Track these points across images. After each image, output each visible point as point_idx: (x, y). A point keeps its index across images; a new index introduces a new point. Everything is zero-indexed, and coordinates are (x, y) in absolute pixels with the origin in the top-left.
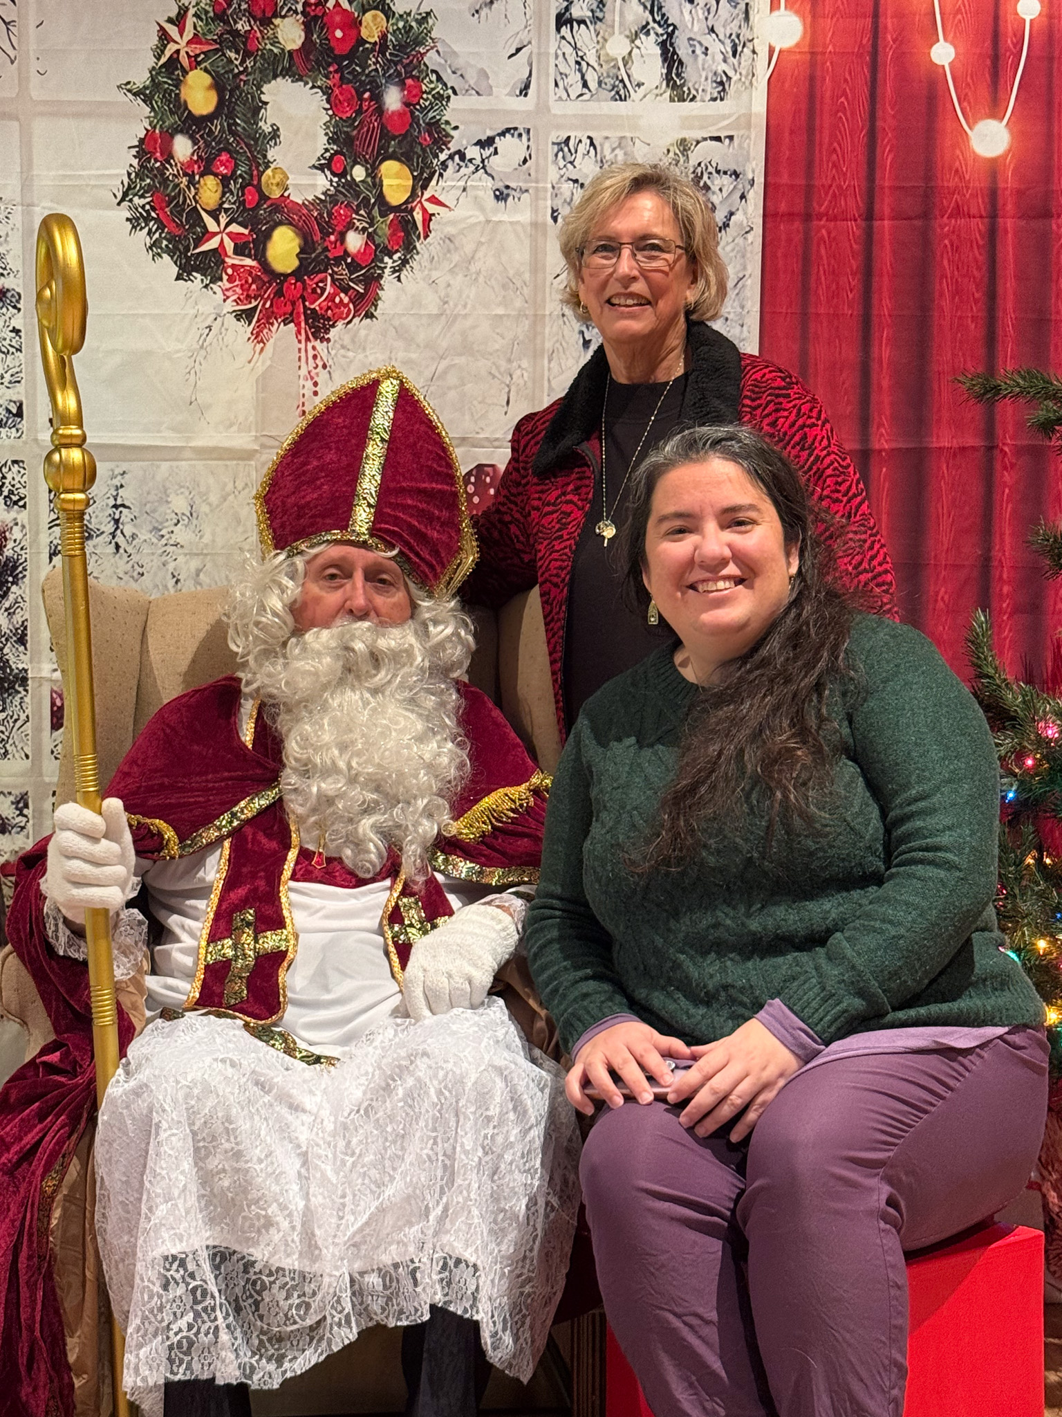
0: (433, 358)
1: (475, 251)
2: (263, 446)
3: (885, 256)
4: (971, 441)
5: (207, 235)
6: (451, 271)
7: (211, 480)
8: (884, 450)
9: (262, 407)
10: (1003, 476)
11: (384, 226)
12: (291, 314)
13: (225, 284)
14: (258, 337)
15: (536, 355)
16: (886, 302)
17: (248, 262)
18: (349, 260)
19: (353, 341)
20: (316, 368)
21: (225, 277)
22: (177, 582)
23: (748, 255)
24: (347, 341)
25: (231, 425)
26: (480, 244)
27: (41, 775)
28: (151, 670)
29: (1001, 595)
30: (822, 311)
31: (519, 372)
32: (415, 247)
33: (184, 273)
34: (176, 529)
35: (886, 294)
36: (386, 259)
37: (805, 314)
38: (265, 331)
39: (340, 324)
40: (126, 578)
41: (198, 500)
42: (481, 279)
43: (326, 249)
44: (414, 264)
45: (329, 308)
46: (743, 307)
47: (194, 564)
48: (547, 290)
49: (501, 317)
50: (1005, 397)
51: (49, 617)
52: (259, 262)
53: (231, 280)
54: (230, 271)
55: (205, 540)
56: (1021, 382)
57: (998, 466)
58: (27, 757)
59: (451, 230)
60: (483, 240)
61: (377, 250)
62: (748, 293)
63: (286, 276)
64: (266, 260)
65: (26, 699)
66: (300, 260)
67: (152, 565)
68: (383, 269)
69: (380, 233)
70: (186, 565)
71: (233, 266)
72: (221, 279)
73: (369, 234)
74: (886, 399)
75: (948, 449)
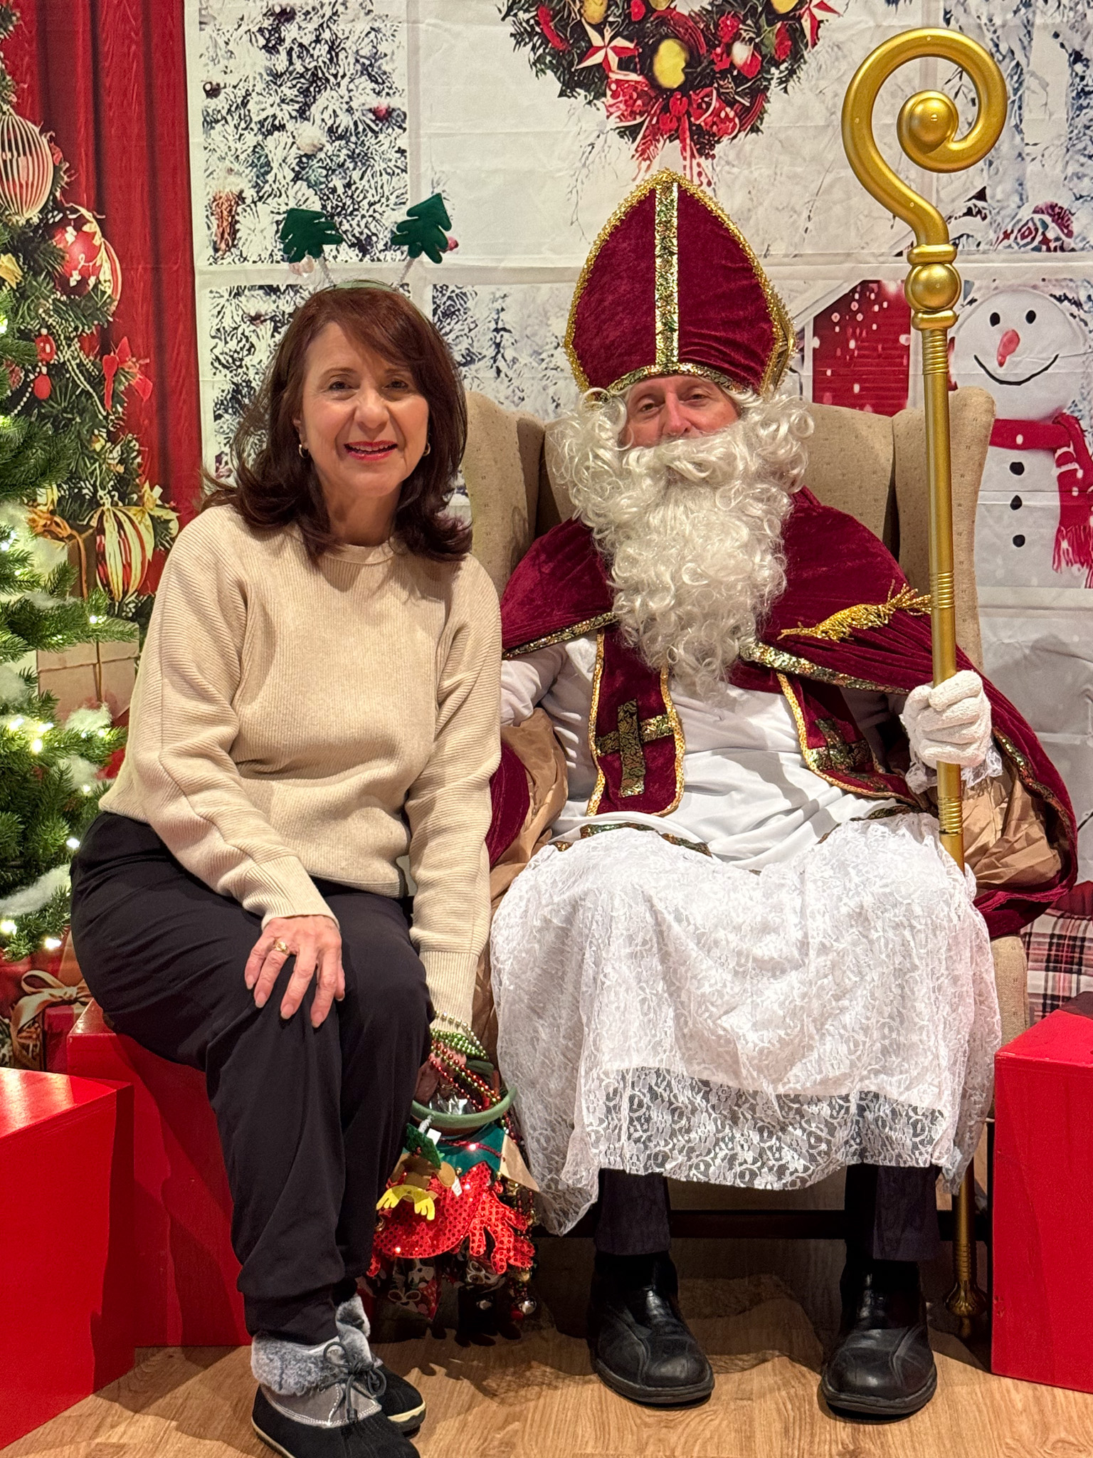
0: (819, 173)
5: (591, 49)
6: (839, 78)
11: (771, 34)
12: (677, 131)
13: (609, 100)
14: (644, 153)
17: (633, 77)
18: (735, 73)
19: (738, 156)
21: (609, 93)
22: (558, 406)
24: (732, 156)
32: (802, 56)
33: (568, 89)
34: (556, 353)
36: (773, 70)
38: (651, 148)
39: (725, 140)
40: (507, 403)
43: (712, 62)
44: (801, 74)
45: (714, 123)
52: (646, 77)
53: (615, 95)
54: (614, 87)
59: (840, 37)
61: (764, 61)
63: (672, 91)
64: (653, 75)
66: (686, 74)
67: (531, 387)
68: (769, 80)
69: (766, 42)
70: (566, 389)
71: (618, 82)
72: (604, 95)
73: (756, 45)
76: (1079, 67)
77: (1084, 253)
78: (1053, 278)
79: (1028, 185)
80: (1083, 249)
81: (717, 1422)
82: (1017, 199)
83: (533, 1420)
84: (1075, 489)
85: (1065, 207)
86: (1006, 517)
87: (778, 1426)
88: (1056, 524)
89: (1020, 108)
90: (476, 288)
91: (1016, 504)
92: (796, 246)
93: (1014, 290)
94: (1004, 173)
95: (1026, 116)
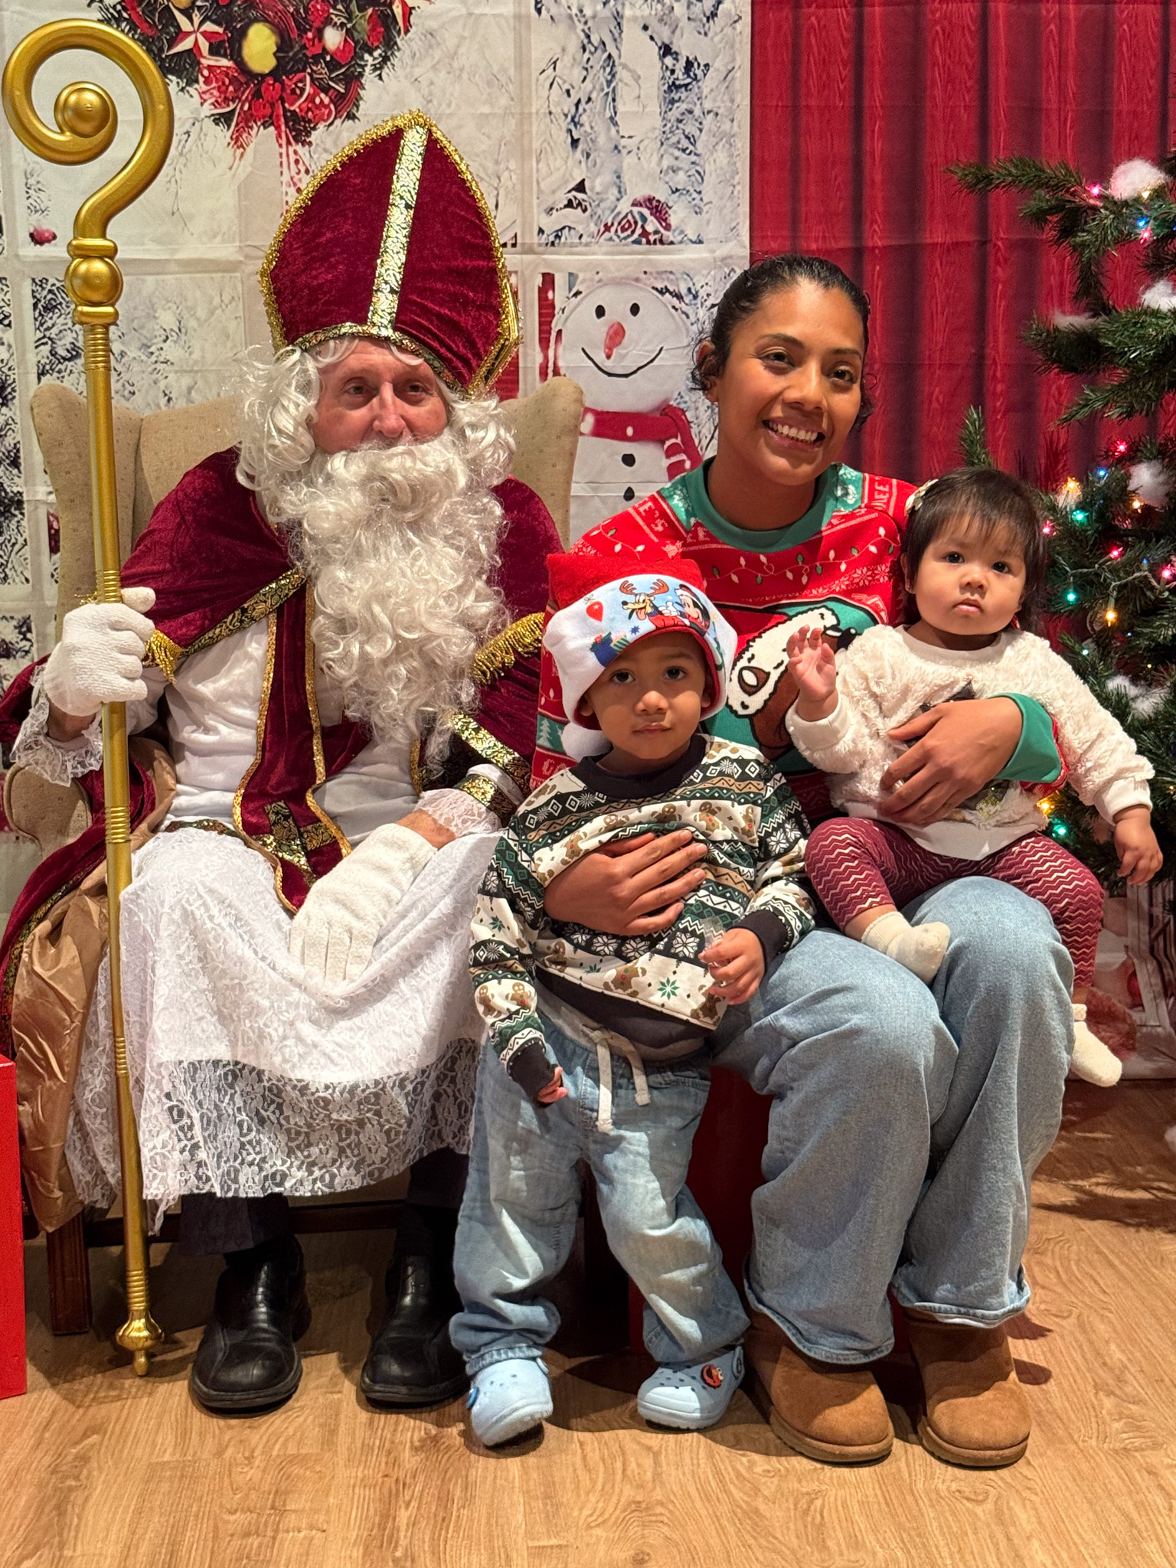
1: (458, 46)
2: (247, 257)
3: (876, 44)
4: (964, 236)
6: (434, 67)
7: (198, 293)
8: (877, 247)
9: (244, 214)
10: (995, 271)
11: (363, 21)
12: (271, 117)
13: (202, 86)
14: (237, 141)
15: (524, 155)
16: (878, 92)
17: (224, 62)
18: (328, 58)
20: (299, 172)
21: (201, 79)
22: (169, 400)
23: (737, 45)
24: (329, 145)
25: (215, 236)
26: (463, 38)
27: (42, 599)
28: (147, 488)
29: (994, 394)
30: (813, 102)
31: (506, 174)
32: (396, 43)
34: (165, 346)
35: (877, 84)
36: (367, 56)
37: (796, 107)
38: (245, 135)
39: (321, 126)
41: (185, 315)
42: (465, 76)
43: (304, 47)
44: (395, 61)
45: (309, 109)
46: (732, 101)
47: (186, 381)
48: (534, 88)
49: (487, 116)
50: (997, 186)
51: (39, 435)
52: (236, 62)
53: (207, 81)
54: (206, 73)
55: (194, 357)
56: (1014, 171)
57: (991, 261)
58: (27, 580)
59: (432, 24)
60: (466, 34)
61: (356, 48)
62: (737, 85)
63: (264, 76)
64: (242, 59)
65: (24, 523)
66: (278, 58)
67: (141, 381)
68: (363, 67)
69: (359, 28)
70: (177, 384)
71: (209, 67)
72: (197, 81)
73: (348, 32)
74: (880, 195)
75: (942, 245)
76: (669, 61)
77: (682, 246)
78: (654, 270)
79: (625, 178)
80: (680, 242)
82: (616, 192)
85: (662, 200)
89: (614, 100)
91: (628, 494)
93: (619, 282)
94: (602, 165)
95: (620, 108)
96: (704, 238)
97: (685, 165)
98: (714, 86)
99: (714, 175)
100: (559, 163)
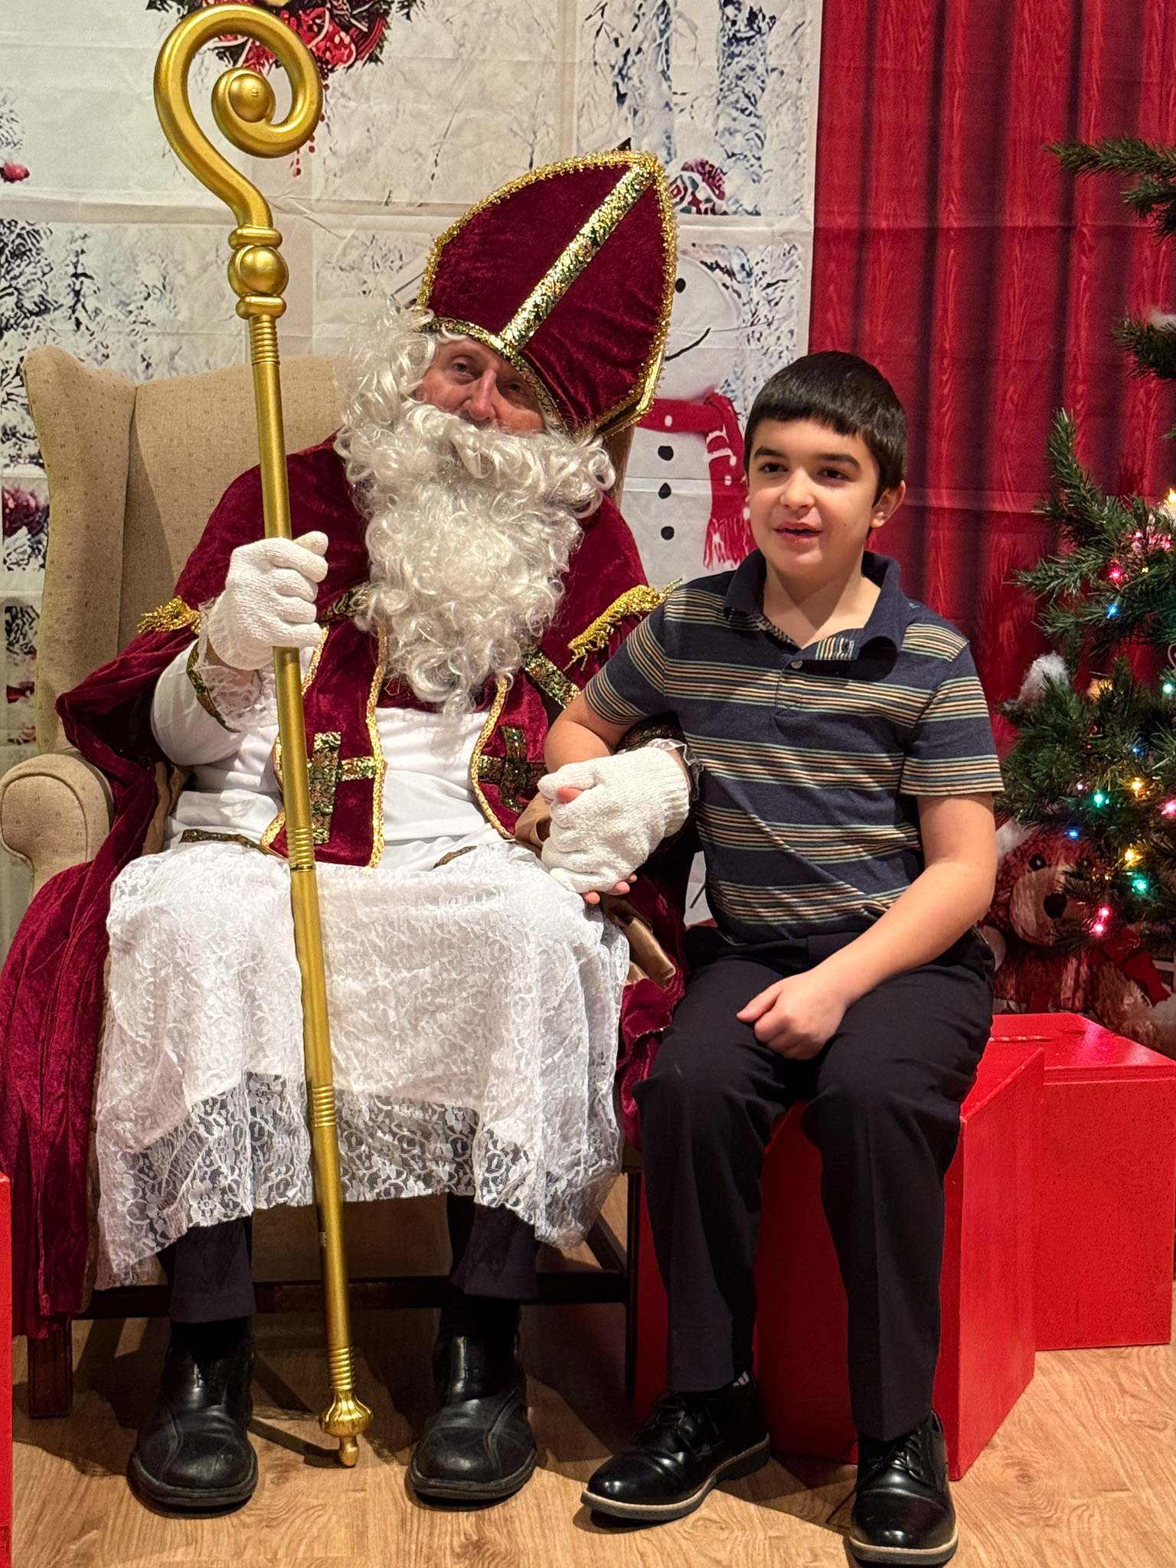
0: (447, 111)
4: (1046, 221)
6: (468, 7)
7: (188, 248)
8: (952, 229)
10: (1080, 261)
15: (564, 109)
16: (959, 57)
19: (354, 88)
22: (148, 366)
24: (348, 87)
28: (142, 466)
29: (1074, 395)
30: (889, 65)
31: (543, 129)
34: (146, 304)
35: (959, 48)
37: (869, 69)
39: (340, 68)
40: (88, 360)
41: (172, 271)
42: (502, 19)
45: (327, 49)
46: (801, 59)
47: (169, 345)
48: (578, 35)
49: (524, 64)
51: (32, 402)
55: (180, 318)
57: (1074, 248)
62: (807, 42)
67: (117, 344)
68: (389, 4)
70: (158, 347)
74: (956, 170)
75: (1024, 228)
76: (730, 10)
77: (736, 217)
78: (704, 243)
79: (676, 138)
80: (735, 213)
81: (325, 1518)
82: (665, 154)
83: (114, 1526)
84: (728, 477)
85: (717, 165)
86: (653, 506)
87: (394, 1519)
88: (709, 516)
89: (667, 52)
90: (51, 226)
91: (665, 491)
92: (421, 194)
94: (651, 123)
95: (673, 61)
96: (762, 211)
97: (745, 128)
98: (780, 40)
99: (776, 140)
100: (603, 119)
